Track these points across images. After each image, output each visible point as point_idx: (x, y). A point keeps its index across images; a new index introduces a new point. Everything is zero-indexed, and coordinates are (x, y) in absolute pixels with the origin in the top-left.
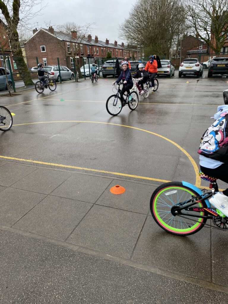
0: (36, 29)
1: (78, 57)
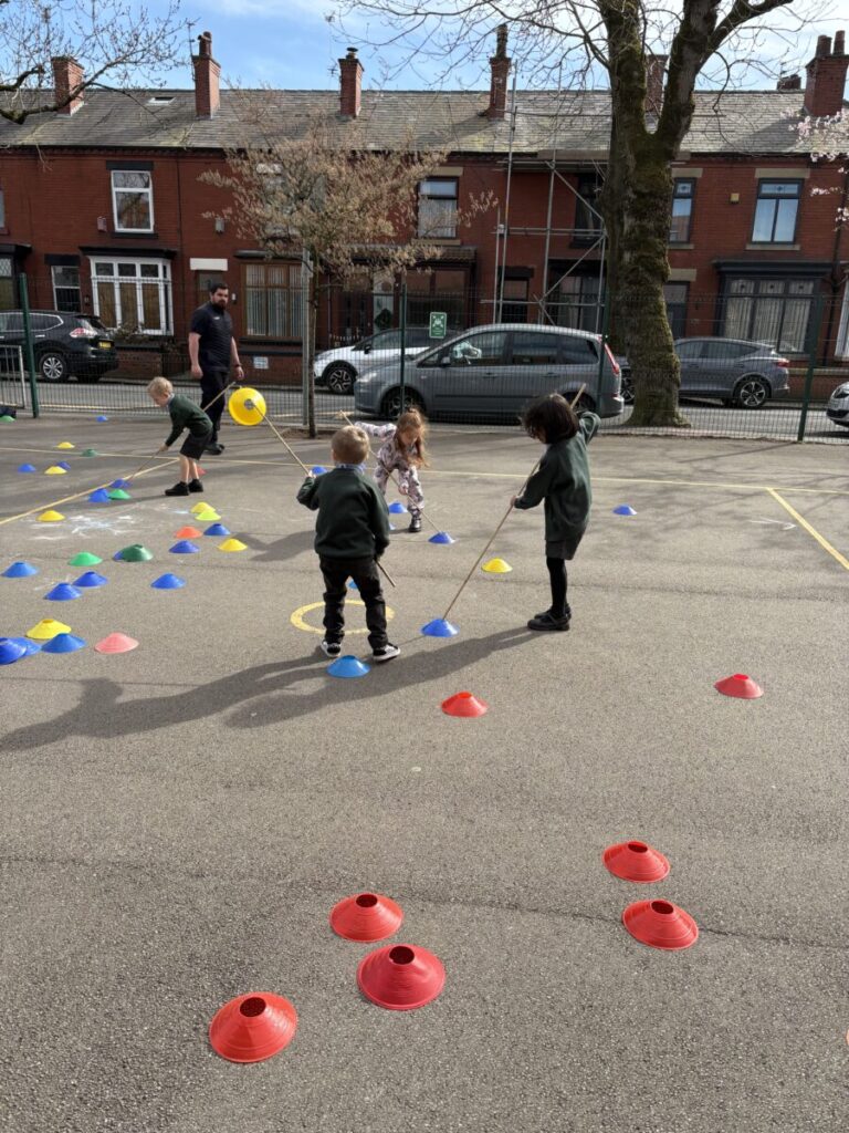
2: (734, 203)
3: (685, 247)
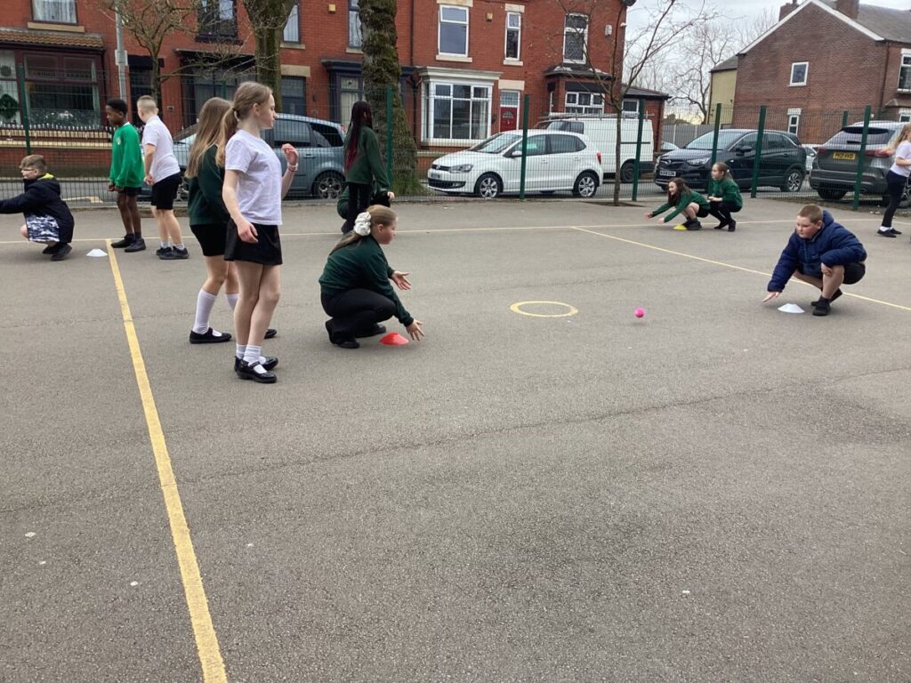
2: (331, 13)
3: (298, 47)
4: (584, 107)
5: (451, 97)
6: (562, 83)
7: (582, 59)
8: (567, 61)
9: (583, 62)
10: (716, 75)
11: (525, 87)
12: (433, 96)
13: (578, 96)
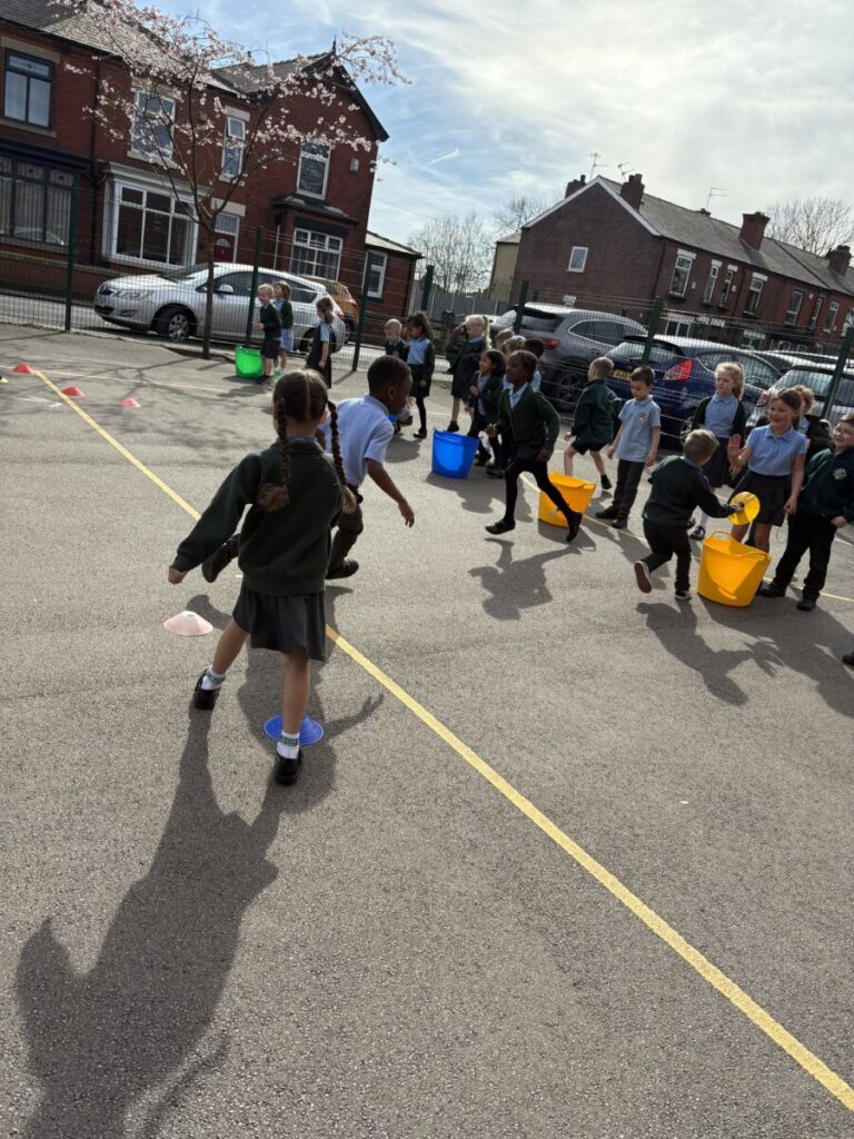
0: (583, 177)
1: (722, 324)
4: (317, 249)
5: (143, 206)
6: (291, 215)
7: (320, 192)
8: (300, 192)
9: (322, 197)
10: (502, 247)
11: (246, 213)
12: (118, 201)
13: (309, 236)
